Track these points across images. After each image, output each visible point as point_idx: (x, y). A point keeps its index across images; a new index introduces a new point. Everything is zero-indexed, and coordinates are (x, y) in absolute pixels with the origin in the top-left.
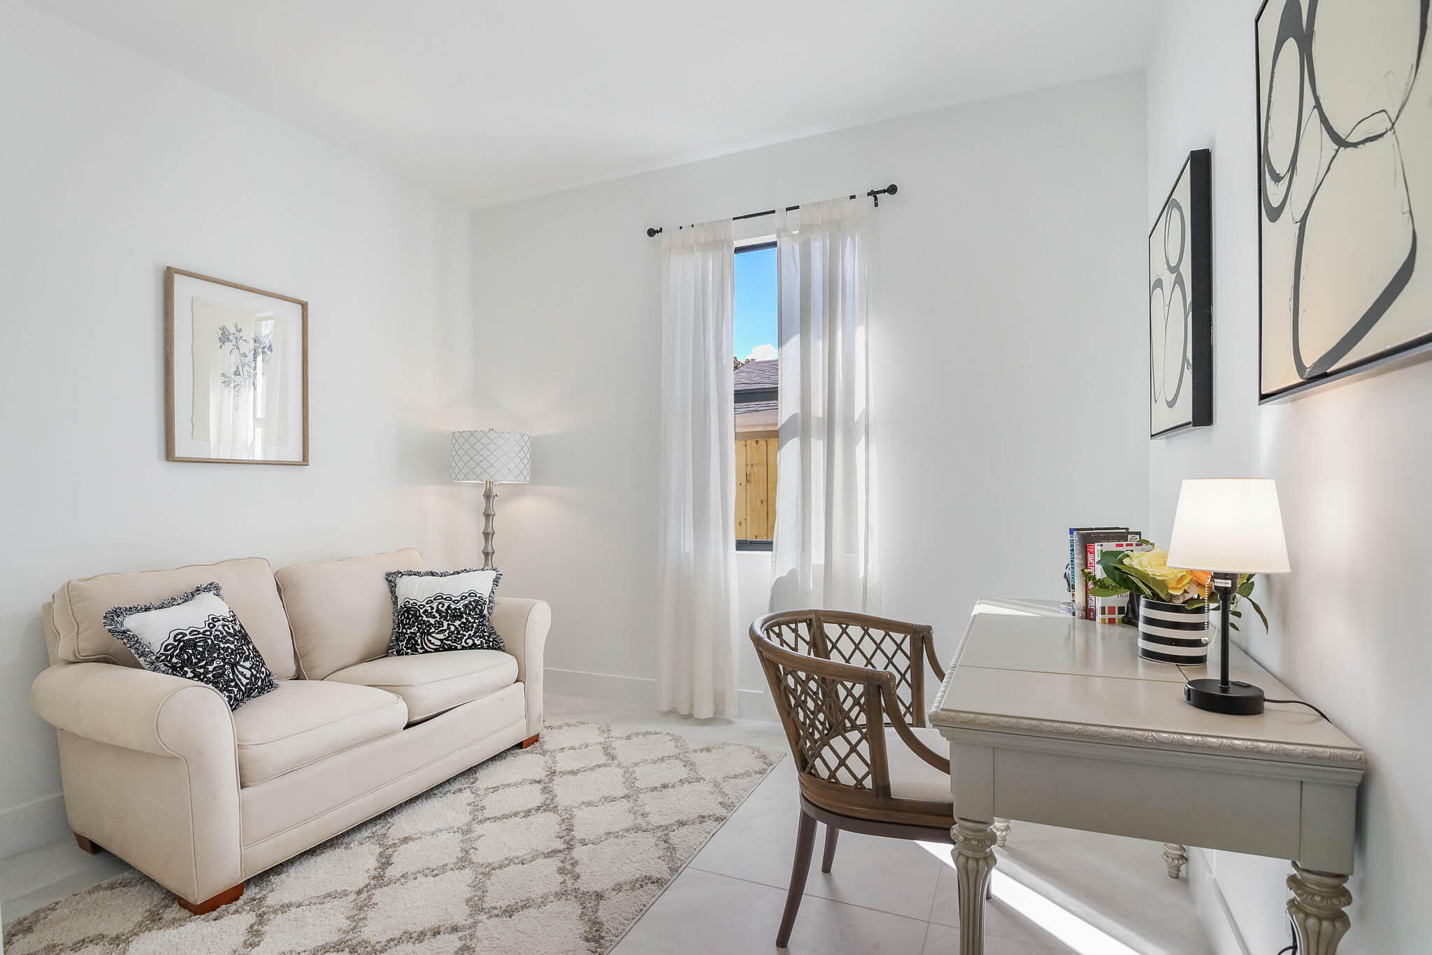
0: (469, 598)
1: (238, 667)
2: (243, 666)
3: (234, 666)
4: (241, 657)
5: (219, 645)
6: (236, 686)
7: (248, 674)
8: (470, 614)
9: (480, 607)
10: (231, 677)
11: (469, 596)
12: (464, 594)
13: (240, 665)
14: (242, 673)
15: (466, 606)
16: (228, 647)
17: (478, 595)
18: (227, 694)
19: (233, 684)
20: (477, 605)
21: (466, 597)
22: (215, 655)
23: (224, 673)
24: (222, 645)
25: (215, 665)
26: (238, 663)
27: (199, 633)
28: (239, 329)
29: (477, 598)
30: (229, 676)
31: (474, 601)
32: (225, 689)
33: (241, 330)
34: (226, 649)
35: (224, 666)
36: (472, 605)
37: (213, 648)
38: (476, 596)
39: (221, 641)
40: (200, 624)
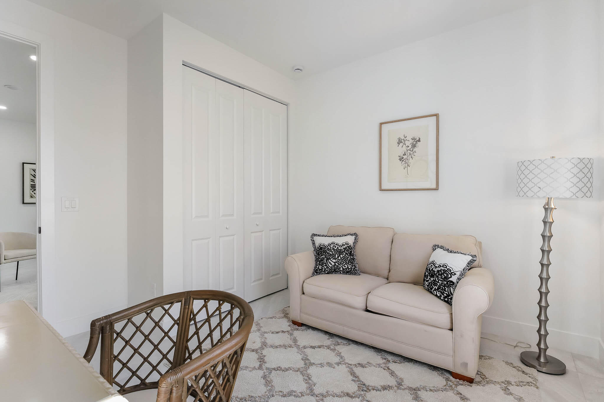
0: (442, 267)
1: (329, 260)
2: (331, 261)
3: (327, 259)
4: (332, 258)
5: (327, 251)
6: (326, 265)
7: (333, 264)
8: (438, 276)
9: (446, 275)
10: (325, 262)
11: (443, 266)
12: (441, 264)
13: (330, 260)
14: (330, 263)
15: (438, 271)
16: (330, 253)
17: (448, 268)
18: (321, 267)
19: (325, 265)
20: (444, 273)
21: (441, 267)
22: (324, 254)
23: (323, 260)
24: (328, 252)
25: (322, 257)
26: (330, 259)
27: (324, 246)
28: (405, 136)
29: (446, 269)
30: (324, 262)
31: (443, 270)
32: (321, 265)
33: (406, 137)
34: (328, 253)
35: (324, 258)
36: (441, 272)
37: (325, 252)
38: (446, 268)
39: (328, 250)
40: (326, 244)
